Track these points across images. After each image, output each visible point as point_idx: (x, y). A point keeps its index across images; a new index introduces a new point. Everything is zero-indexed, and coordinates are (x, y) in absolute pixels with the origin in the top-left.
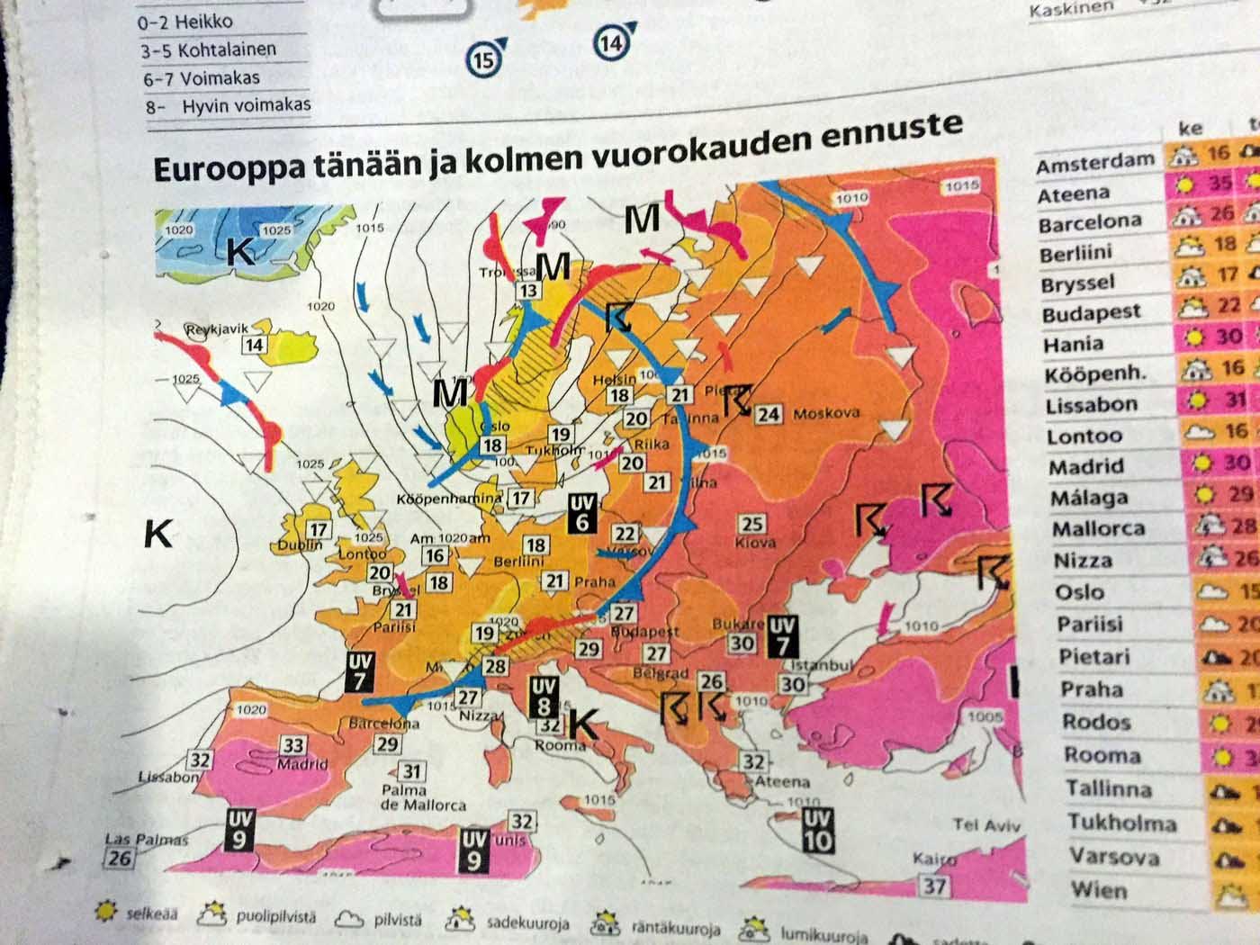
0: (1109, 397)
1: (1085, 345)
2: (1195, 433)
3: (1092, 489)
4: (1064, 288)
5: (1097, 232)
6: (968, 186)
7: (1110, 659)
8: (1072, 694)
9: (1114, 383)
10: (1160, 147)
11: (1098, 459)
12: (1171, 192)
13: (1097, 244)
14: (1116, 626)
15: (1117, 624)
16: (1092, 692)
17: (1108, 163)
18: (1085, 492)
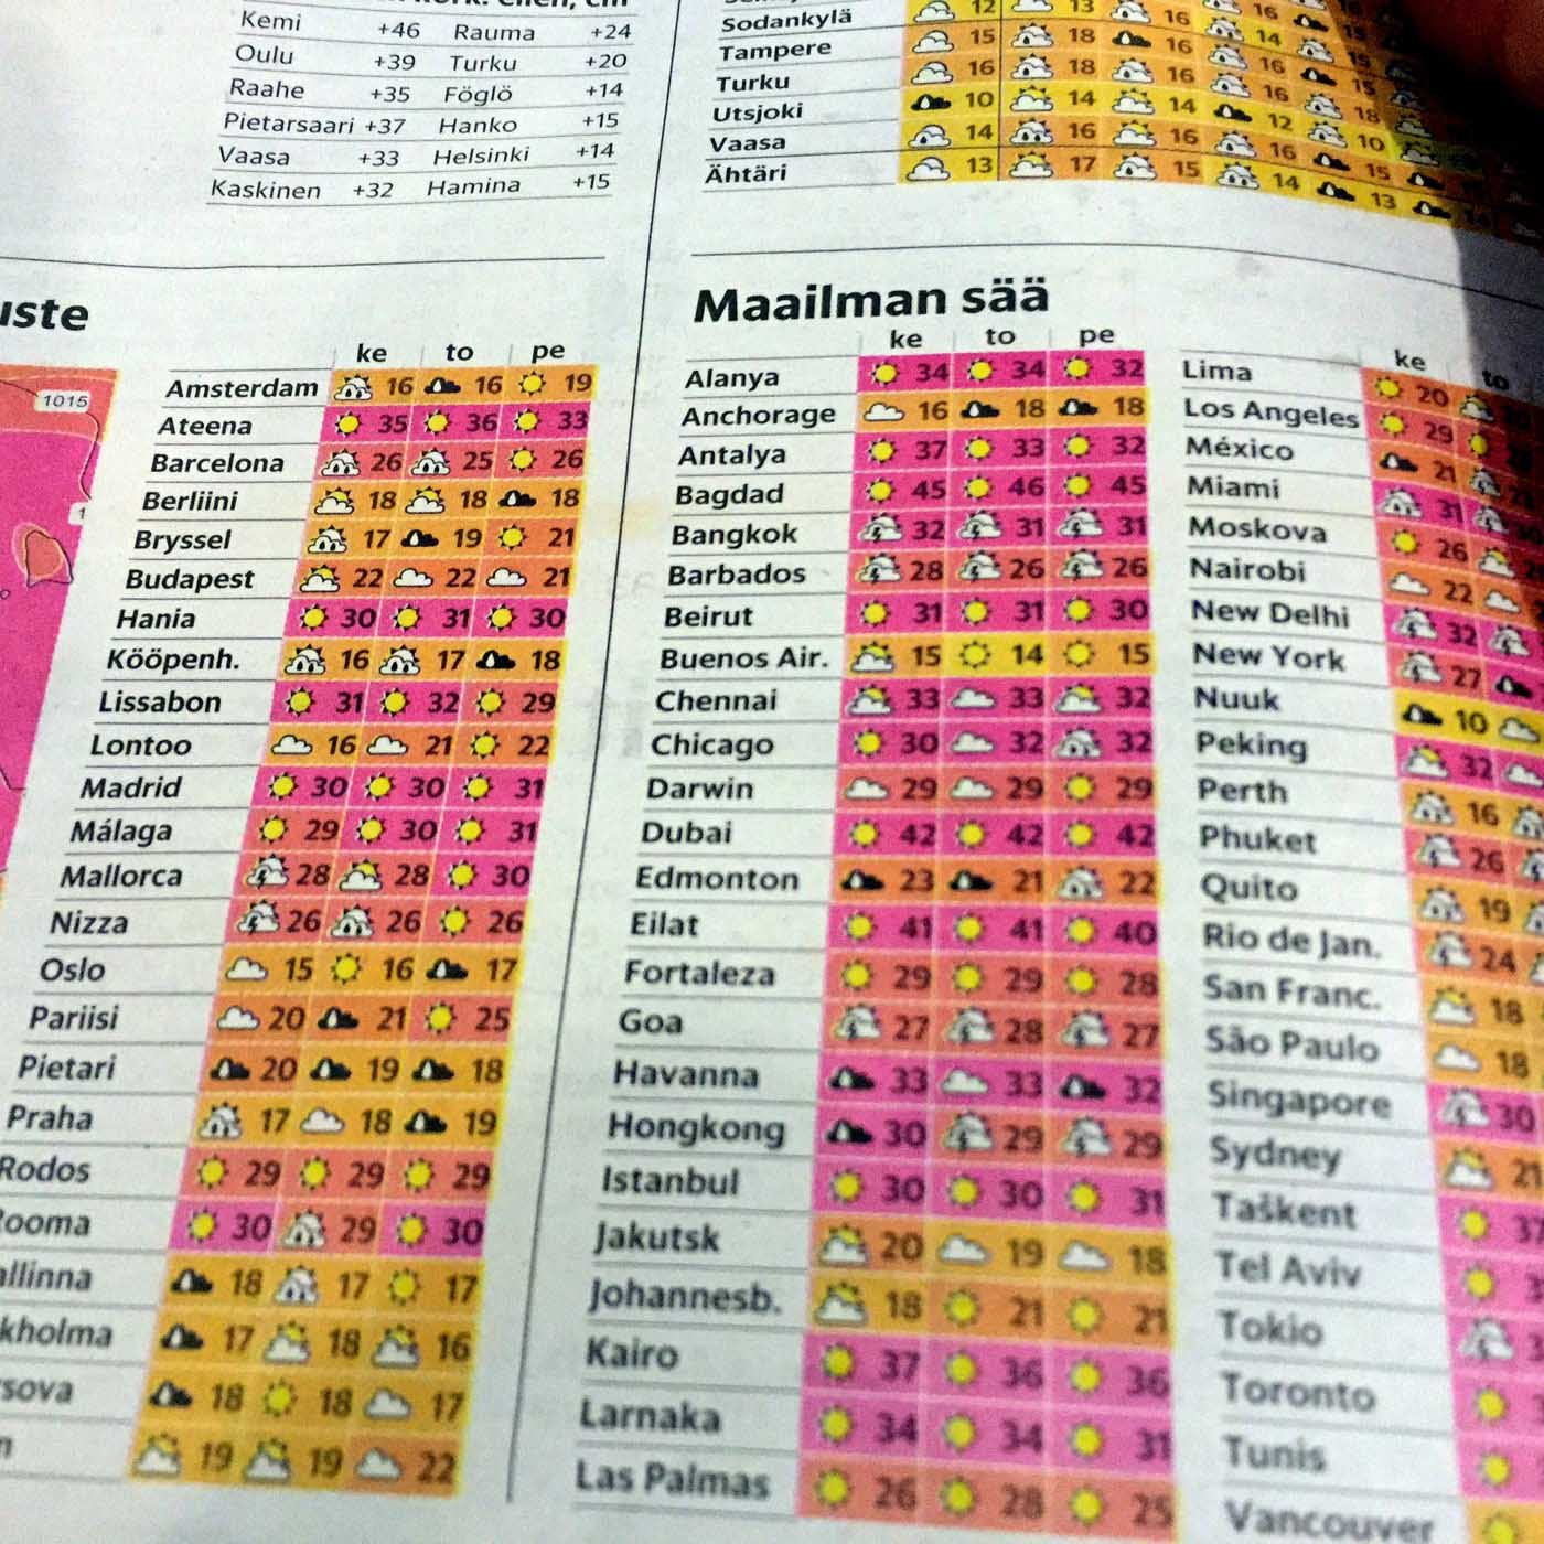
0: (185, 692)
1: (169, 620)
2: (288, 745)
3: (129, 819)
4: (163, 544)
5: (225, 476)
6: (73, 403)
7: (89, 1071)
8: (20, 1125)
9: (196, 673)
10: (328, 374)
11: (150, 776)
12: (330, 431)
13: (220, 491)
14: (107, 1022)
15: (109, 1019)
16: (51, 1121)
17: (259, 391)
18: (119, 824)
